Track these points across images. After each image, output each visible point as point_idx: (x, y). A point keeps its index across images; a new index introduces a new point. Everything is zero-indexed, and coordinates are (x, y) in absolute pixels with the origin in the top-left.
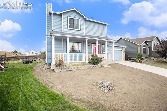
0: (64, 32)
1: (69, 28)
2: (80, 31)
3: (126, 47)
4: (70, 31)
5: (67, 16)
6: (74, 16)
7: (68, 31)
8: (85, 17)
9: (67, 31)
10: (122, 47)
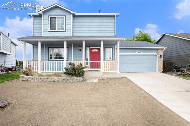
0: (44, 36)
1: (49, 30)
2: (65, 31)
3: (165, 48)
4: (52, 34)
5: (48, 15)
6: (58, 14)
7: (49, 34)
8: (72, 12)
9: (47, 34)
10: (158, 49)
